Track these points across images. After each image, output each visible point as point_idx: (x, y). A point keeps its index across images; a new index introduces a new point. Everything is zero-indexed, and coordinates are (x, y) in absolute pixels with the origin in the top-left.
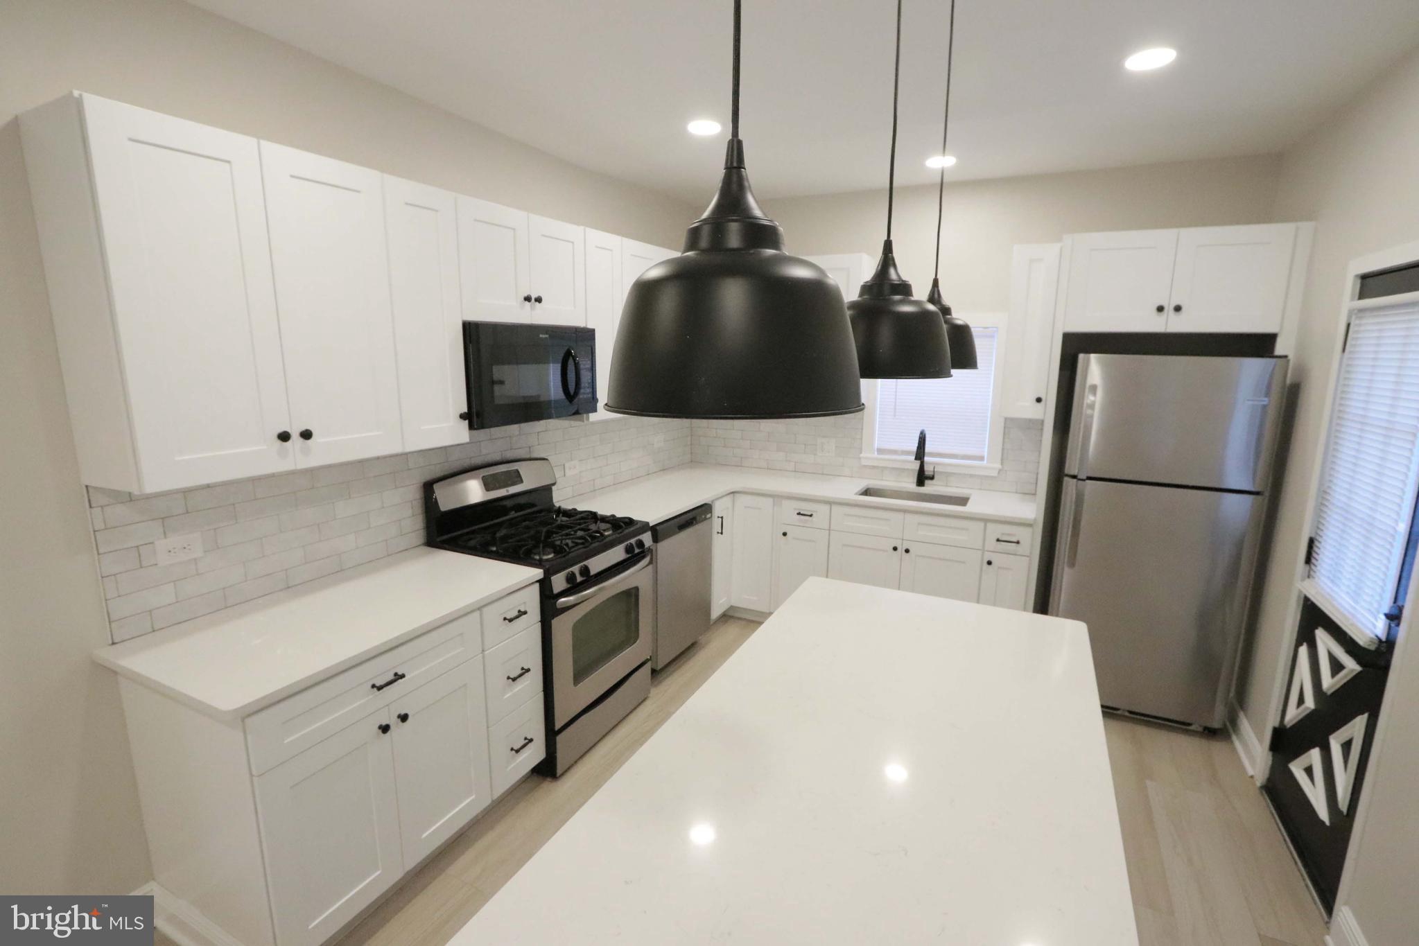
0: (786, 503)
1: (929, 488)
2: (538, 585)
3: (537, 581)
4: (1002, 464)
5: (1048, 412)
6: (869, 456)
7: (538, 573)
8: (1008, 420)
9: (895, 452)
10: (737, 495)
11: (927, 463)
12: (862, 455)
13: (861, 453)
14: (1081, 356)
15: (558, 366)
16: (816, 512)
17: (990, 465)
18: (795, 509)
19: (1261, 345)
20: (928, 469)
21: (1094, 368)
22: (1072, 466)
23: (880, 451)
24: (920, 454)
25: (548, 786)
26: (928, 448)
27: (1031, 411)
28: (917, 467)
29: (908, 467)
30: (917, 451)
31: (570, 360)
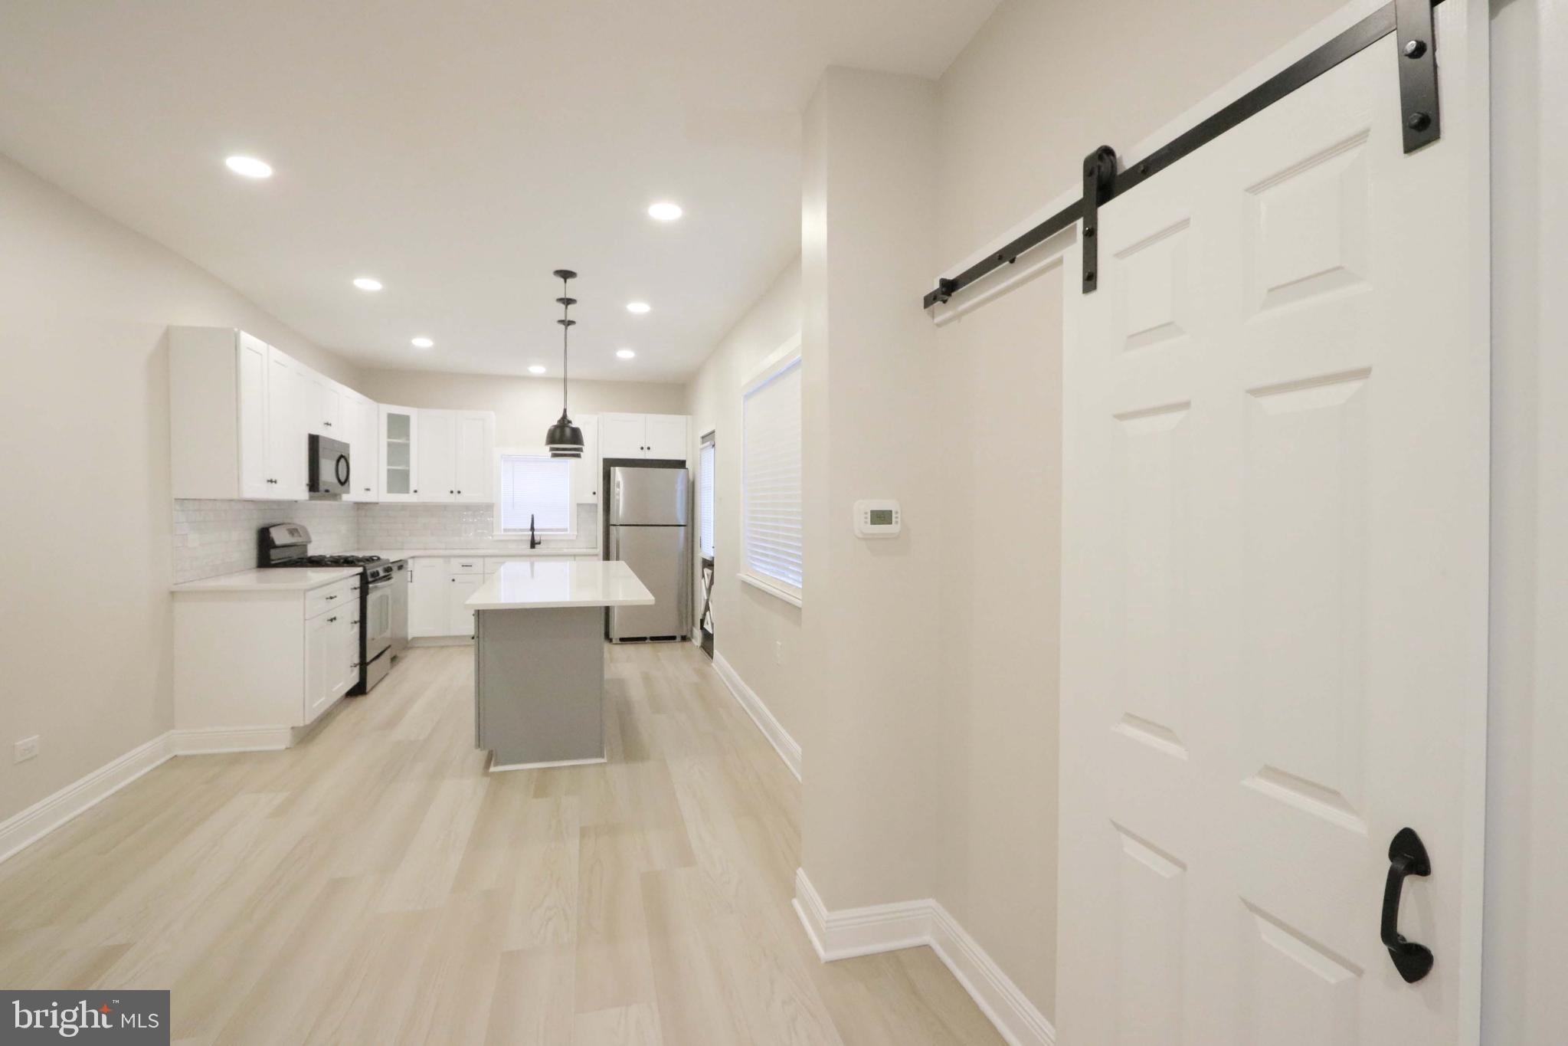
0: (452, 560)
1: (538, 549)
2: (359, 577)
3: (357, 574)
4: (577, 532)
5: (599, 500)
6: (499, 534)
7: (366, 568)
8: (579, 505)
9: (515, 530)
10: (416, 559)
11: (536, 535)
12: (492, 534)
13: (493, 532)
14: (612, 468)
15: (334, 463)
16: (473, 563)
17: (571, 534)
18: (460, 563)
19: (681, 464)
20: (537, 539)
21: (618, 473)
22: (613, 521)
23: (505, 530)
24: (532, 529)
26: (535, 527)
27: (590, 499)
28: (530, 538)
29: (524, 538)
30: (529, 527)
31: (342, 460)
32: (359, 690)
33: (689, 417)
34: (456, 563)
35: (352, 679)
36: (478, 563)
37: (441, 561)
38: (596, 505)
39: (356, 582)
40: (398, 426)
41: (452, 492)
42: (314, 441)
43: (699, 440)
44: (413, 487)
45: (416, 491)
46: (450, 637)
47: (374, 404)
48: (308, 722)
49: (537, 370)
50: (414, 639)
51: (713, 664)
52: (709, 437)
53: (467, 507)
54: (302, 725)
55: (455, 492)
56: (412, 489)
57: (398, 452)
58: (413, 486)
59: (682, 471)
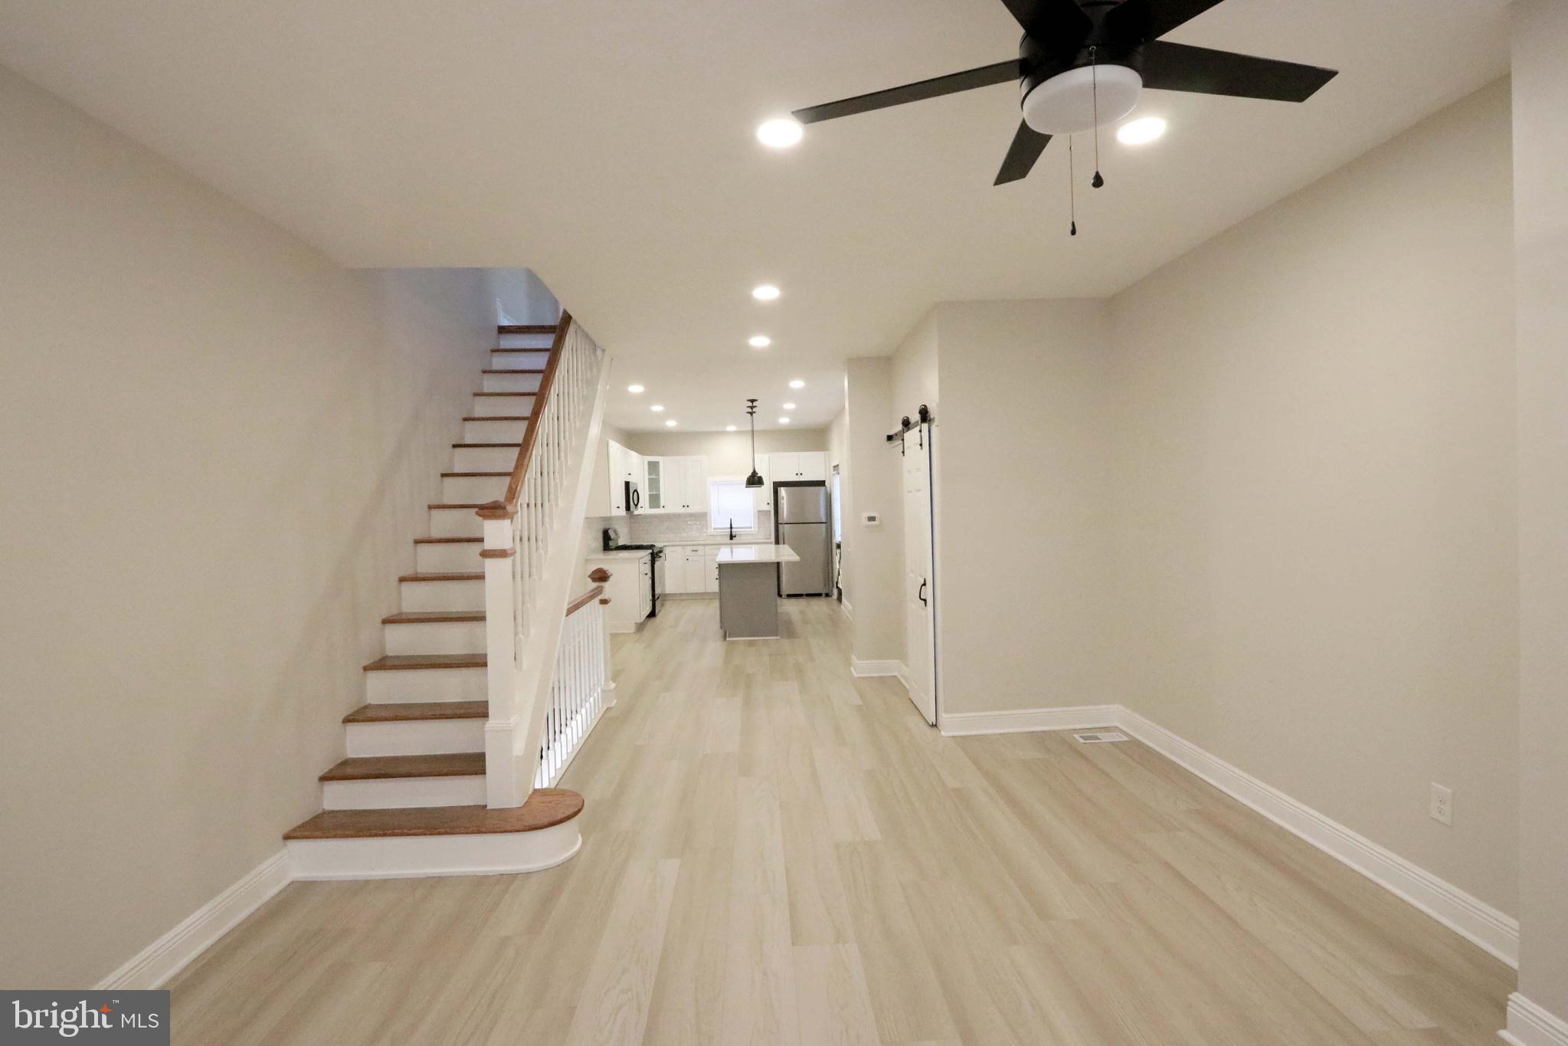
0: (687, 548)
1: (735, 540)
3: (649, 554)
4: (759, 528)
5: (771, 508)
6: (711, 531)
7: (651, 551)
8: (759, 511)
9: (720, 528)
11: (734, 531)
12: (707, 532)
13: (707, 530)
14: (779, 488)
15: (633, 495)
17: (755, 530)
18: (691, 549)
19: (822, 483)
20: (734, 534)
21: (783, 491)
22: (780, 521)
23: (714, 529)
24: (731, 528)
25: (652, 620)
26: (733, 526)
27: (766, 508)
28: (730, 535)
29: (726, 533)
30: (729, 526)
31: (636, 493)
32: (652, 614)
33: (827, 452)
34: (689, 549)
35: (648, 610)
36: (700, 548)
37: (680, 548)
38: (770, 511)
39: (649, 558)
40: (653, 467)
41: (684, 506)
42: (627, 484)
43: (832, 469)
45: (663, 506)
46: (687, 594)
47: (640, 456)
48: (642, 620)
49: (731, 429)
50: (669, 594)
51: (842, 607)
52: (836, 467)
53: (691, 515)
54: (639, 622)
55: (686, 505)
56: (661, 506)
57: (654, 483)
58: (662, 503)
59: (823, 488)
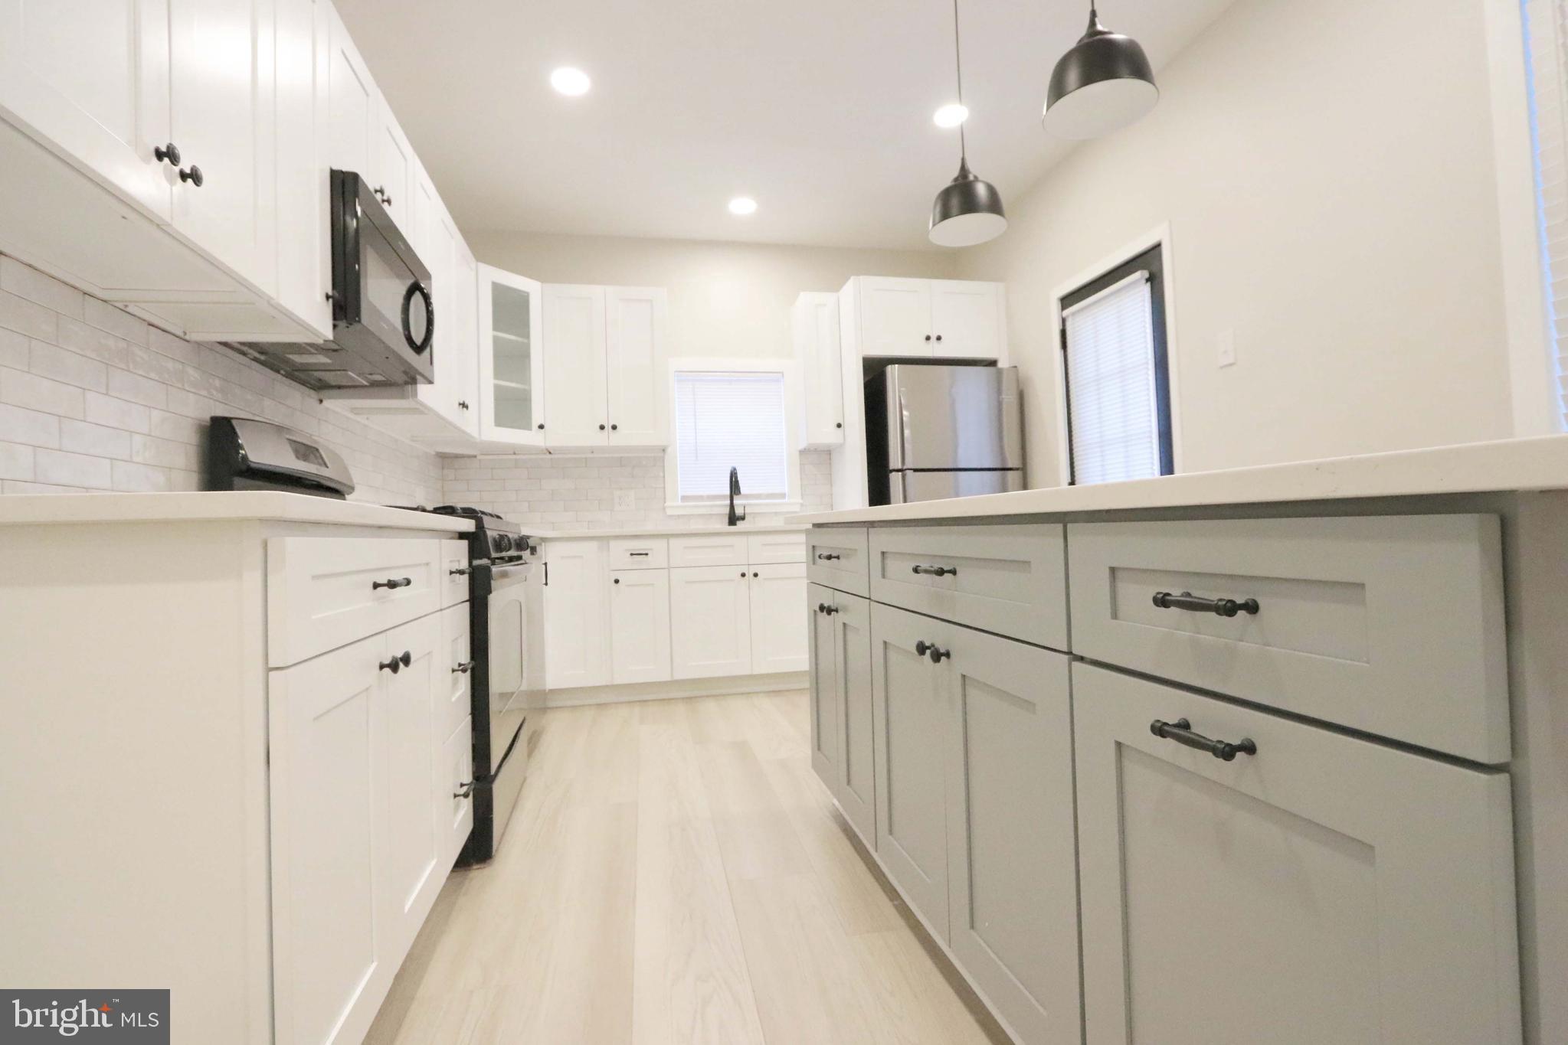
0: (613, 543)
1: (741, 526)
3: (461, 537)
4: (802, 499)
6: (673, 505)
9: (700, 498)
11: (738, 505)
12: (666, 505)
13: (665, 502)
14: (884, 374)
16: (651, 549)
18: (626, 550)
19: (992, 365)
20: (739, 511)
22: (895, 463)
23: (684, 498)
27: (828, 436)
28: (727, 510)
29: (716, 511)
30: (728, 489)
31: (417, 297)
33: (1000, 284)
34: (619, 551)
35: (460, 828)
36: (656, 547)
37: (594, 544)
39: (460, 554)
40: (510, 306)
41: (602, 427)
44: (536, 420)
45: (541, 427)
46: (615, 688)
47: (470, 256)
49: (743, 206)
50: (553, 693)
53: (624, 453)
55: (608, 427)
56: (535, 425)
57: (512, 351)
58: (536, 416)
